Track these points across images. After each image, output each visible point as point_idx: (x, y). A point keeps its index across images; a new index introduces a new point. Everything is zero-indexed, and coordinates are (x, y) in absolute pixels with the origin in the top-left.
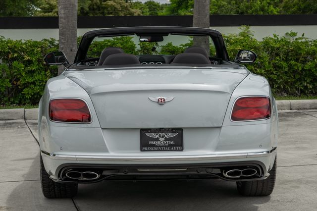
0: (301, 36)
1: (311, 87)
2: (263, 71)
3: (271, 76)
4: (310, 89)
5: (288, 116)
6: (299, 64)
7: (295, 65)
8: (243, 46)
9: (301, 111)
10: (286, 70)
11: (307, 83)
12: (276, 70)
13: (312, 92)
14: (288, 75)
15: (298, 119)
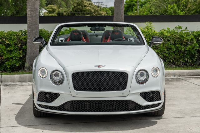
0: (185, 29)
1: (190, 61)
2: (159, 51)
3: (164, 54)
4: (190, 62)
5: (171, 81)
6: (183, 47)
7: (180, 47)
8: (147, 35)
9: (181, 77)
10: (174, 50)
11: (188, 59)
12: (168, 50)
13: (191, 65)
14: (176, 54)
15: (177, 83)
